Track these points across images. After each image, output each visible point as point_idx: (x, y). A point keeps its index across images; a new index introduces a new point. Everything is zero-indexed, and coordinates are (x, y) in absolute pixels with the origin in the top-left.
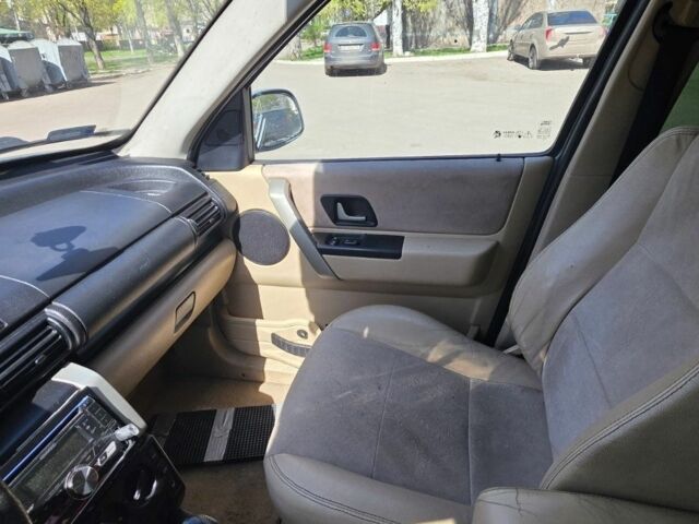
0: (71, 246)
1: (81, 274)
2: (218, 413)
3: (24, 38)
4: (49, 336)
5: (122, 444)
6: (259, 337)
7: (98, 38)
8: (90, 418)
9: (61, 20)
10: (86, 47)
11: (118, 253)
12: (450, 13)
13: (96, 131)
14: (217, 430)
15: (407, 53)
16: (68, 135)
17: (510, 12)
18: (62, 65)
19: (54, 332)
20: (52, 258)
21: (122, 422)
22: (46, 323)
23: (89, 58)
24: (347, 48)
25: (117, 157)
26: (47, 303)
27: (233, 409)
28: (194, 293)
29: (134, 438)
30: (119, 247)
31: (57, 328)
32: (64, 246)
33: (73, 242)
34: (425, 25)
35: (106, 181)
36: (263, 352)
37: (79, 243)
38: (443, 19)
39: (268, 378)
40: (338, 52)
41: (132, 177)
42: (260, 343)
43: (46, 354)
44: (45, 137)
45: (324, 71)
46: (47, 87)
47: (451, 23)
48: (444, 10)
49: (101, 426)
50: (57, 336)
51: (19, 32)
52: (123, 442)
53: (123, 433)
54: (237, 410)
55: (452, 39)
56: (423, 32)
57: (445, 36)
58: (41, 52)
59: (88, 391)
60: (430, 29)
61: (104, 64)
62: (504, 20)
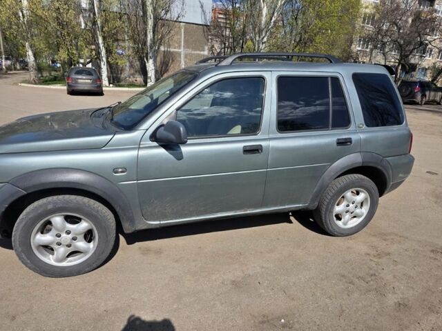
12: (131, 66)
15: (111, 85)
17: (163, 68)
24: (82, 81)
34: (118, 71)
38: (127, 68)
40: (77, 83)
45: (66, 92)
47: (132, 71)
48: (128, 64)
55: (134, 79)
56: (117, 74)
57: (130, 77)
60: (121, 74)
62: (161, 72)
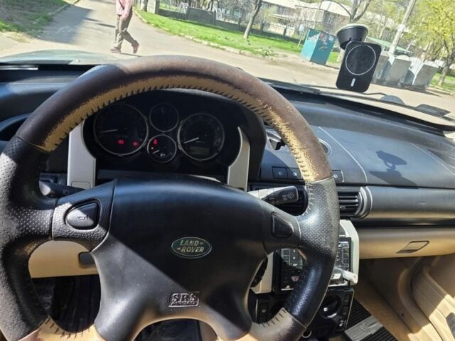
0: (394, 167)
1: (387, 184)
2: (370, 318)
3: (407, 54)
4: (353, 201)
5: (342, 279)
6: (440, 306)
7: (451, 67)
8: (341, 252)
9: (436, 50)
10: (440, 70)
11: (415, 187)
13: (447, 115)
14: (364, 324)
16: (429, 110)
18: (418, 75)
19: (357, 201)
20: (381, 166)
21: (350, 269)
22: (356, 194)
23: (436, 77)
25: (444, 136)
26: (364, 185)
27: (381, 326)
28: (428, 242)
29: (349, 282)
30: (418, 184)
31: (359, 200)
32: (391, 165)
33: (397, 166)
35: (428, 145)
36: (432, 317)
37: (399, 168)
39: (419, 334)
41: (446, 152)
42: (436, 310)
43: (347, 207)
44: (415, 106)
46: (399, 84)
49: (342, 262)
50: (356, 203)
51: (406, 51)
52: (344, 279)
53: (347, 275)
54: (383, 328)
58: (412, 65)
59: (349, 240)
61: (443, 84)
